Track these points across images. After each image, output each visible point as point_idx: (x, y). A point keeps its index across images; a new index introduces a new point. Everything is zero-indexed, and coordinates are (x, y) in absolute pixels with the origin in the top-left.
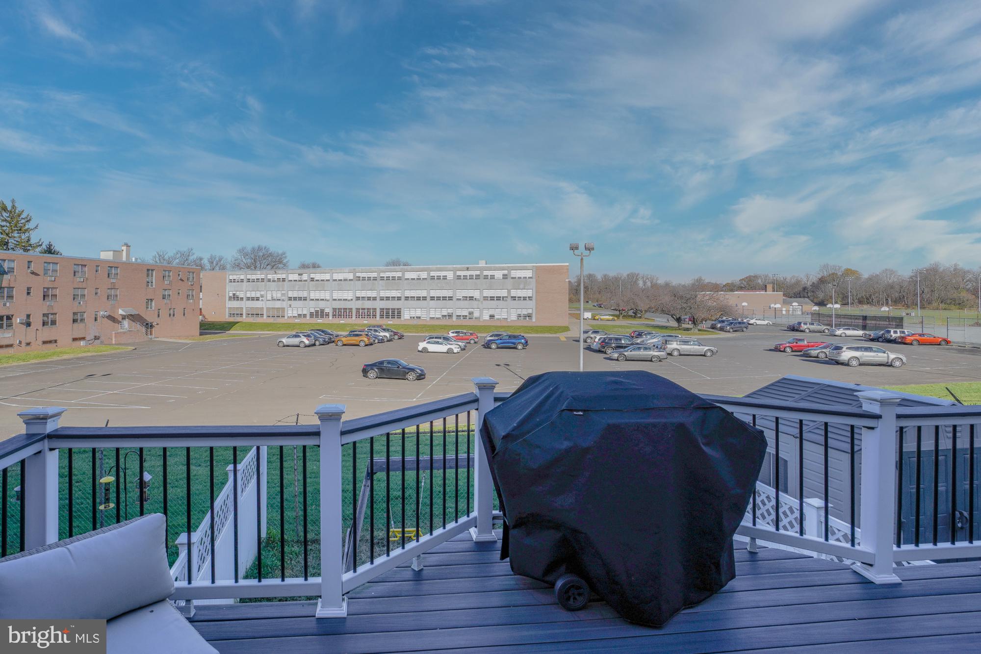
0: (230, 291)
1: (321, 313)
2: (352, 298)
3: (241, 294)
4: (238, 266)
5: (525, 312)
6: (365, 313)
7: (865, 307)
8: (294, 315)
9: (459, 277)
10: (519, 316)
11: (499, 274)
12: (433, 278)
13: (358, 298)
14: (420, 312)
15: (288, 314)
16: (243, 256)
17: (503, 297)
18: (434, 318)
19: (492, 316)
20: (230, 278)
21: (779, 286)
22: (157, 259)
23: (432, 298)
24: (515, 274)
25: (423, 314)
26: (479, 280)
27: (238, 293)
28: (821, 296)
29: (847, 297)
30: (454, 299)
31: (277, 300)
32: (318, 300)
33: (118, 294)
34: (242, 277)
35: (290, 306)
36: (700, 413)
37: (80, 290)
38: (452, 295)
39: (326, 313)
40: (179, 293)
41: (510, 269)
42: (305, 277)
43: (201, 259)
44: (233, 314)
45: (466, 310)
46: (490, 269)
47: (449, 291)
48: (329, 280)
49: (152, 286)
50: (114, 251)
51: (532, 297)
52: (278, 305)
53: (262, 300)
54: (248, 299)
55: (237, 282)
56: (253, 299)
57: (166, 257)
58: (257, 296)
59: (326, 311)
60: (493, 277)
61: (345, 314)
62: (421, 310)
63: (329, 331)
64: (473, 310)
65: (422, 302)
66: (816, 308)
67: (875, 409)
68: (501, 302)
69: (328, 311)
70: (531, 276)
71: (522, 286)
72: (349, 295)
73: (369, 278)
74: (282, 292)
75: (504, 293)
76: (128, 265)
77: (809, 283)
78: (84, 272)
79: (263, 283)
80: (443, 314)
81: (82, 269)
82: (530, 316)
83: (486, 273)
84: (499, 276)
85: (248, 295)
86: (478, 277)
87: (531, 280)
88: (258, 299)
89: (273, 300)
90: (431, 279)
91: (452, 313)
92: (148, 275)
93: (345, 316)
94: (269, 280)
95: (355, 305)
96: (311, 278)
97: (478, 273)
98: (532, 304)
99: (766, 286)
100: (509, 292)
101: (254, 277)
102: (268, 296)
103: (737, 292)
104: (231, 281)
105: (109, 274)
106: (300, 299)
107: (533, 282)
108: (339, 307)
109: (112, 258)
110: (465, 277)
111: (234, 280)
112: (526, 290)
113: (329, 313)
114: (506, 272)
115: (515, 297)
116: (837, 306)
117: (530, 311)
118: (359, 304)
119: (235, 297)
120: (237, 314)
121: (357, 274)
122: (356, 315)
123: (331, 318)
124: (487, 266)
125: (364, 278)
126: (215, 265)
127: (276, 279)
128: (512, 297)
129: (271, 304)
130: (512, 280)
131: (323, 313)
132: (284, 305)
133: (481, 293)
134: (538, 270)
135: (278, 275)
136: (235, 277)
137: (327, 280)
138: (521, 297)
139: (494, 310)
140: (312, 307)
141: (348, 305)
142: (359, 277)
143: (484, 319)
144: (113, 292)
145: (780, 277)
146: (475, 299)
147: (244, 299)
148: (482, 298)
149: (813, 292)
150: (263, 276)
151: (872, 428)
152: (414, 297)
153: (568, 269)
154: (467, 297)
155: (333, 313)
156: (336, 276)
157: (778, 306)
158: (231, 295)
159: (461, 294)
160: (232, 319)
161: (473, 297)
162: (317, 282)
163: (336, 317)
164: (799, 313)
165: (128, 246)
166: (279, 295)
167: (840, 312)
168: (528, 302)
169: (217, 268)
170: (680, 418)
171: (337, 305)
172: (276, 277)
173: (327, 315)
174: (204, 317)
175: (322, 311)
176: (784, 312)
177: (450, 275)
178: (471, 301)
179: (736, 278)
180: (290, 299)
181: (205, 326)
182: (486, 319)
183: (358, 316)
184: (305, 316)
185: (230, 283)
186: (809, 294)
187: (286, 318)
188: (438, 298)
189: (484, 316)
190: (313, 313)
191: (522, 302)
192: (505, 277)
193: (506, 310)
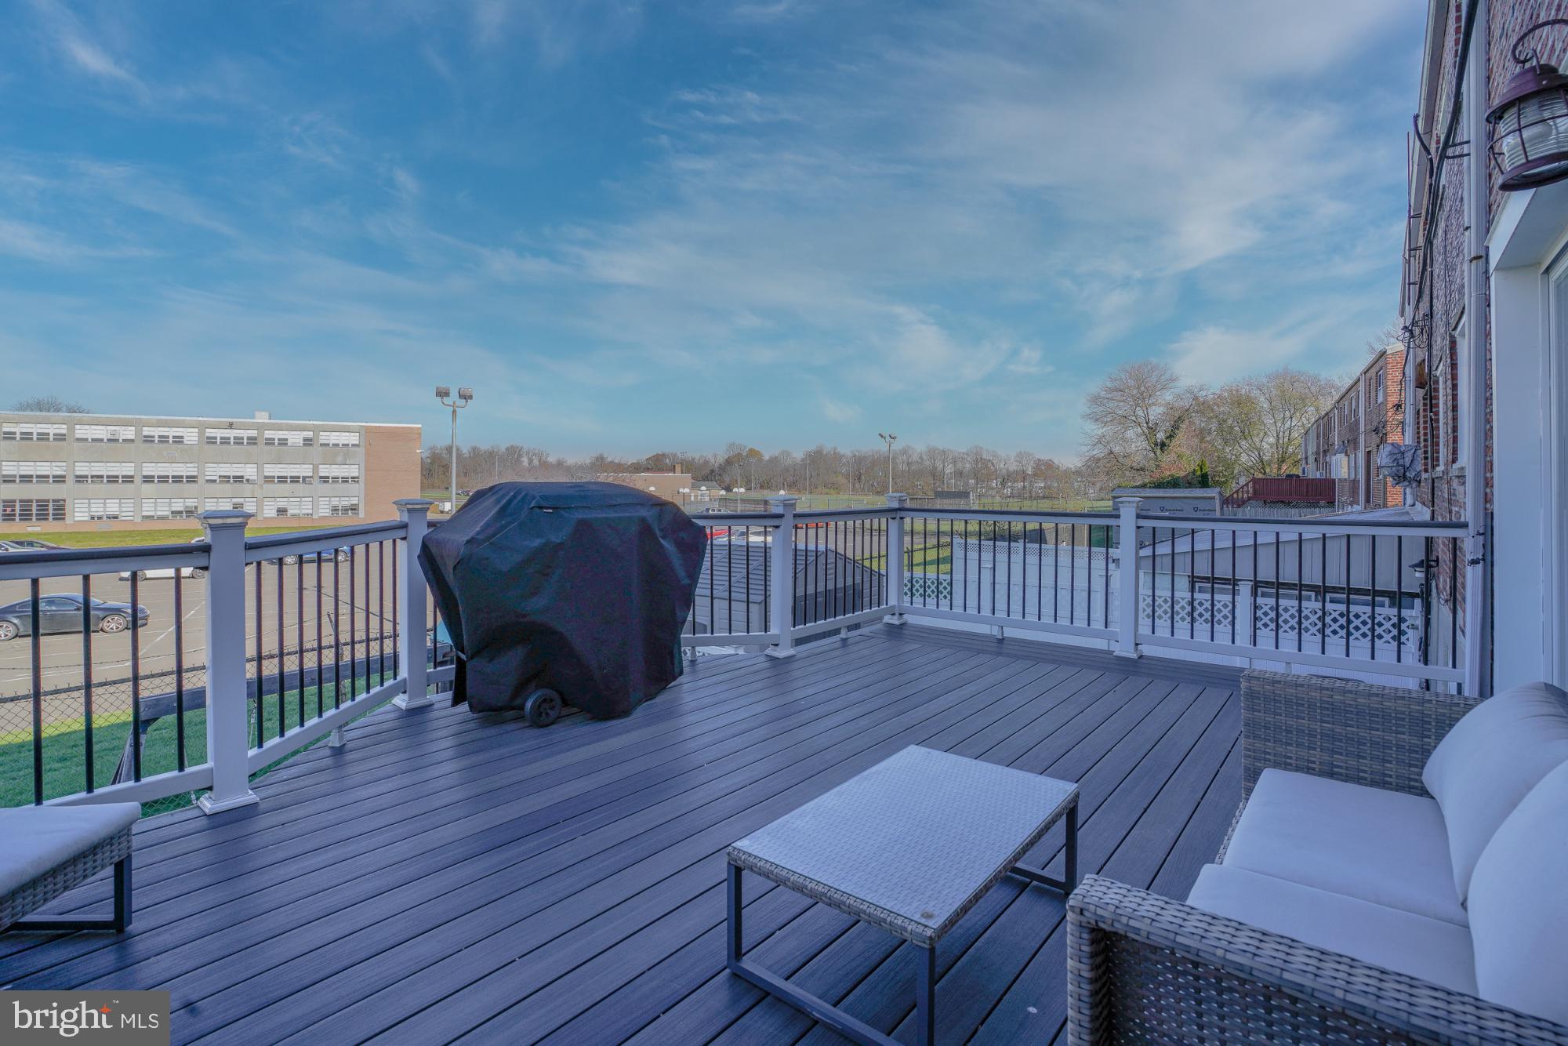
5: (346, 502)
7: (766, 492)
9: (211, 441)
10: (335, 509)
11: (295, 438)
12: (149, 440)
14: (117, 505)
17: (304, 478)
18: (153, 517)
19: (282, 511)
21: (688, 466)
23: (148, 479)
24: (324, 437)
25: (124, 509)
26: (255, 447)
28: (727, 479)
29: (750, 481)
30: (201, 480)
36: (659, 508)
38: (195, 474)
41: (317, 430)
45: (229, 500)
46: (279, 428)
47: (188, 465)
51: (358, 478)
60: (283, 442)
62: (120, 503)
64: (242, 500)
65: (120, 487)
66: (723, 492)
67: (780, 510)
68: (300, 486)
70: (357, 442)
71: (339, 459)
75: (305, 470)
77: (717, 465)
80: (174, 509)
82: (354, 508)
83: (268, 434)
84: (297, 441)
86: (252, 441)
87: (356, 449)
90: (145, 441)
91: (196, 507)
97: (253, 433)
98: (357, 488)
99: (674, 466)
100: (315, 468)
103: (643, 474)
107: (361, 451)
110: (225, 441)
112: (347, 466)
114: (310, 434)
115: (328, 477)
116: (742, 490)
117: (355, 501)
124: (272, 421)
128: (321, 477)
130: (320, 448)
133: (260, 470)
134: (368, 433)
138: (338, 478)
139: (286, 499)
143: (265, 516)
145: (689, 455)
146: (248, 480)
148: (262, 480)
149: (720, 475)
151: (777, 527)
152: (102, 477)
153: (420, 434)
154: (229, 477)
157: (687, 490)
159: (213, 471)
161: (242, 477)
164: (707, 499)
167: (744, 497)
168: (352, 486)
170: (643, 512)
176: (692, 498)
177: (191, 436)
178: (238, 485)
179: (642, 456)
182: (268, 516)
186: (717, 478)
188: (163, 479)
189: (265, 512)
191: (340, 486)
192: (308, 442)
193: (310, 499)
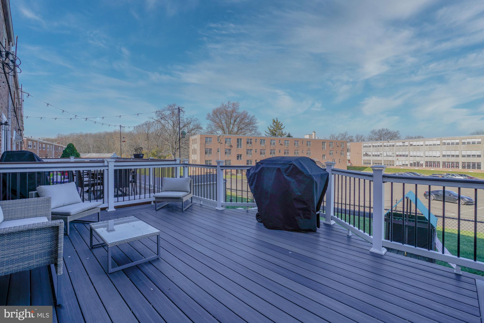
0: (364, 150)
1: (418, 164)
2: (439, 155)
3: (370, 154)
4: (371, 139)
6: (450, 165)
8: (400, 164)
13: (444, 156)
15: (396, 164)
16: (374, 135)
20: (364, 145)
22: (331, 138)
27: (368, 153)
31: (390, 156)
32: (415, 156)
33: (311, 152)
34: (370, 145)
35: (398, 159)
37: (296, 151)
39: (421, 164)
40: (337, 152)
42: (406, 144)
43: (352, 137)
44: (366, 163)
48: (422, 145)
49: (325, 149)
50: (309, 135)
52: (390, 159)
53: (381, 156)
54: (373, 155)
55: (368, 147)
56: (376, 156)
57: (335, 136)
58: (378, 154)
59: (421, 163)
61: (434, 165)
63: (418, 174)
69: (422, 163)
72: (438, 154)
73: (453, 144)
74: (393, 152)
76: (315, 140)
78: (298, 144)
79: (381, 147)
81: (297, 143)
85: (374, 154)
88: (379, 156)
89: (387, 156)
92: (323, 145)
93: (434, 166)
94: (385, 146)
95: (441, 160)
96: (411, 144)
101: (376, 144)
102: (384, 154)
104: (364, 147)
105: (307, 144)
106: (404, 156)
108: (430, 161)
109: (308, 138)
111: (366, 146)
113: (423, 164)
118: (445, 159)
119: (366, 155)
120: (368, 163)
121: (443, 141)
122: (443, 166)
123: (424, 167)
125: (448, 144)
126: (359, 139)
127: (389, 145)
129: (386, 158)
131: (419, 164)
132: (394, 159)
135: (390, 143)
136: (366, 145)
137: (421, 145)
140: (412, 160)
141: (436, 160)
142: (445, 143)
144: (309, 152)
147: (371, 156)
150: (381, 144)
155: (426, 164)
156: (427, 143)
158: (364, 153)
160: (365, 166)
162: (414, 146)
163: (428, 167)
165: (315, 132)
166: (391, 154)
169: (360, 141)
171: (429, 159)
172: (389, 144)
173: (422, 165)
174: (351, 164)
175: (418, 163)
180: (397, 156)
181: (351, 168)
183: (444, 166)
184: (407, 165)
185: (364, 148)
187: (395, 166)
190: (412, 163)
